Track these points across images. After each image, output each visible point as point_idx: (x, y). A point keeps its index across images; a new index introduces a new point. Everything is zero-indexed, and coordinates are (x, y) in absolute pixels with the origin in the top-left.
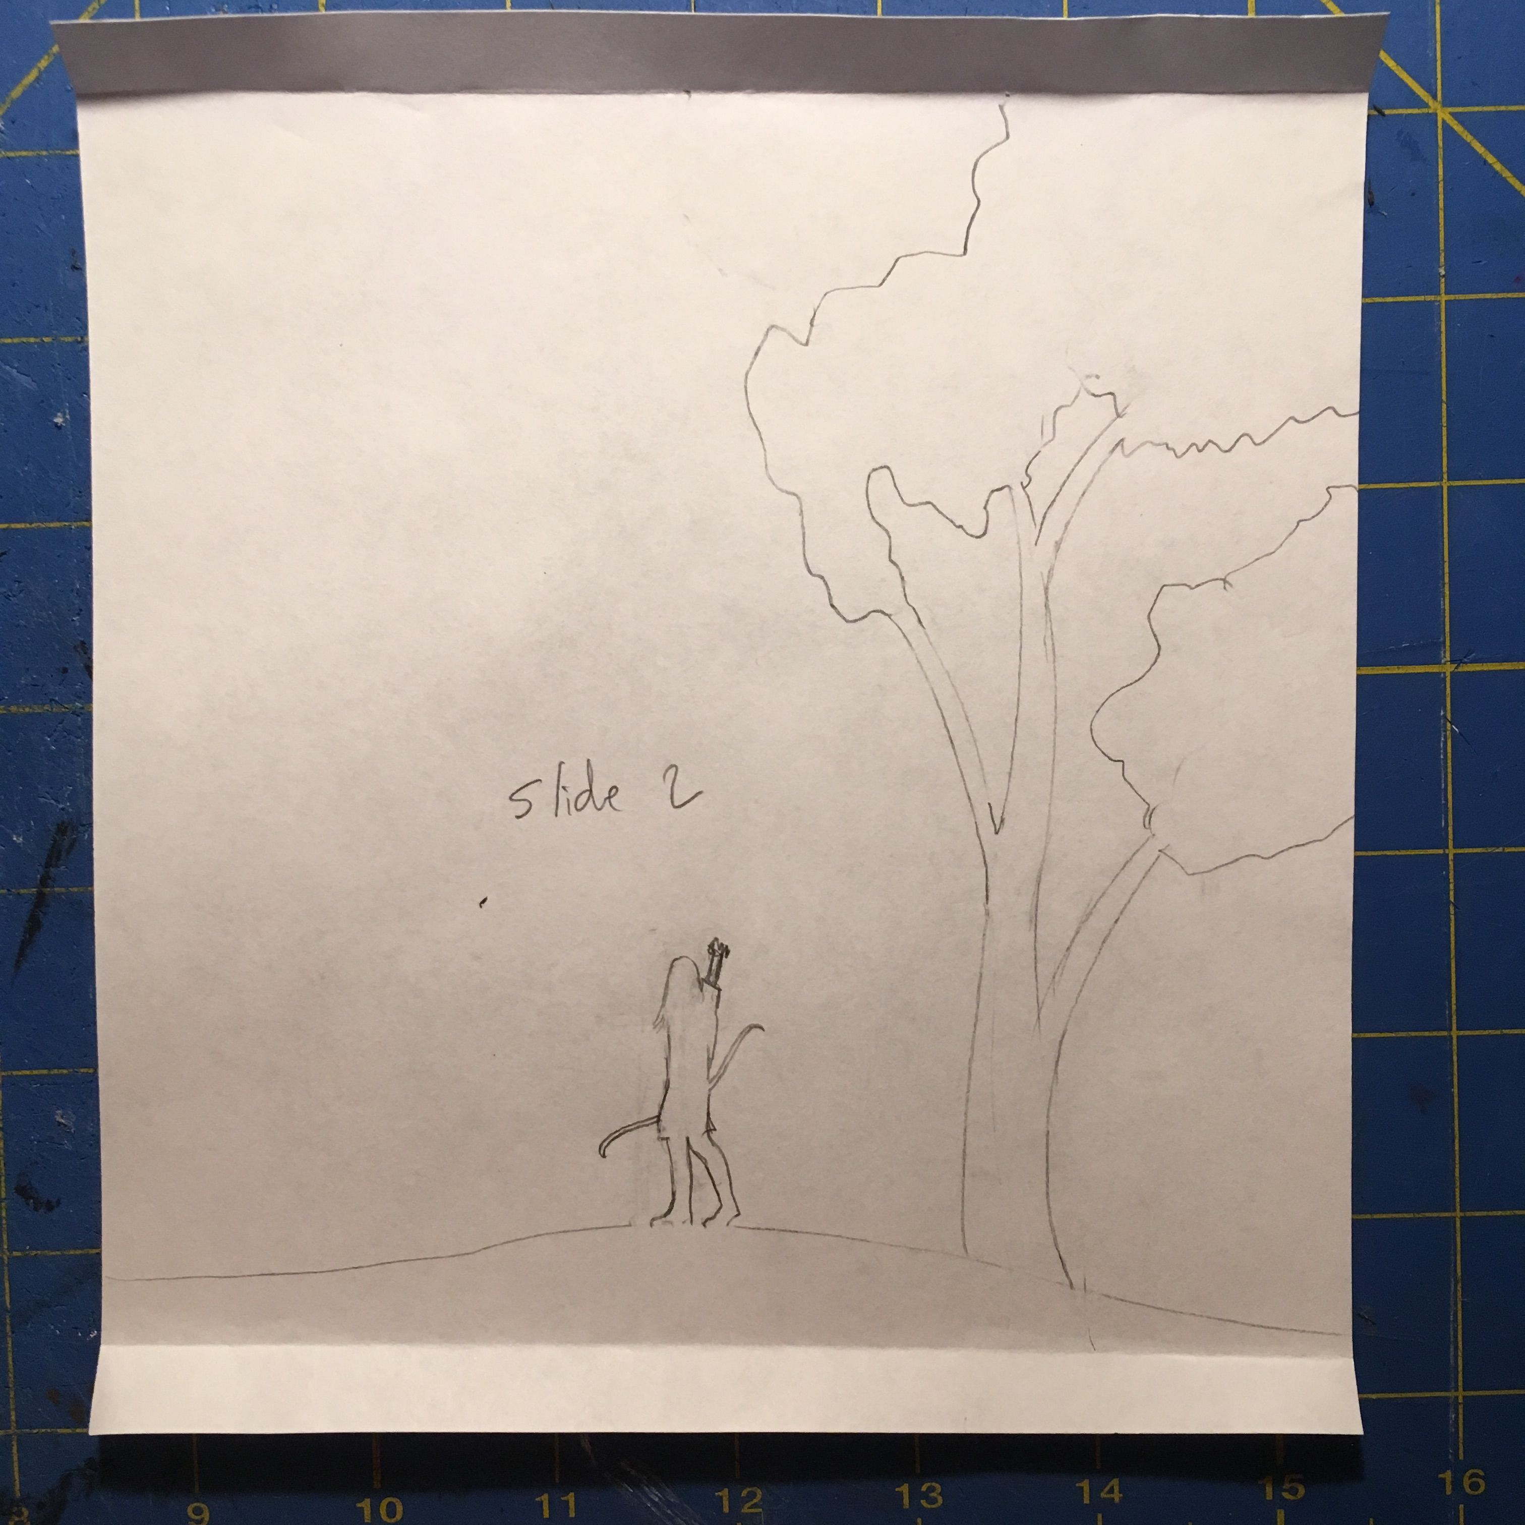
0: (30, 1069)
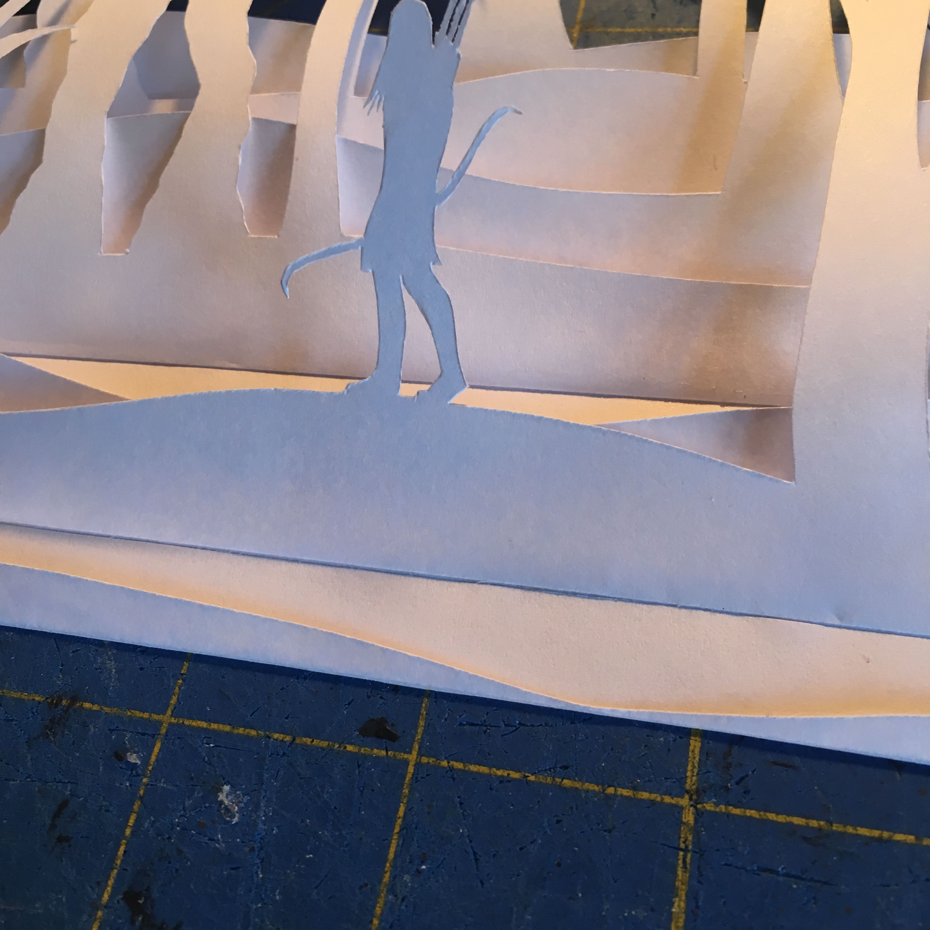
0: (209, 721)
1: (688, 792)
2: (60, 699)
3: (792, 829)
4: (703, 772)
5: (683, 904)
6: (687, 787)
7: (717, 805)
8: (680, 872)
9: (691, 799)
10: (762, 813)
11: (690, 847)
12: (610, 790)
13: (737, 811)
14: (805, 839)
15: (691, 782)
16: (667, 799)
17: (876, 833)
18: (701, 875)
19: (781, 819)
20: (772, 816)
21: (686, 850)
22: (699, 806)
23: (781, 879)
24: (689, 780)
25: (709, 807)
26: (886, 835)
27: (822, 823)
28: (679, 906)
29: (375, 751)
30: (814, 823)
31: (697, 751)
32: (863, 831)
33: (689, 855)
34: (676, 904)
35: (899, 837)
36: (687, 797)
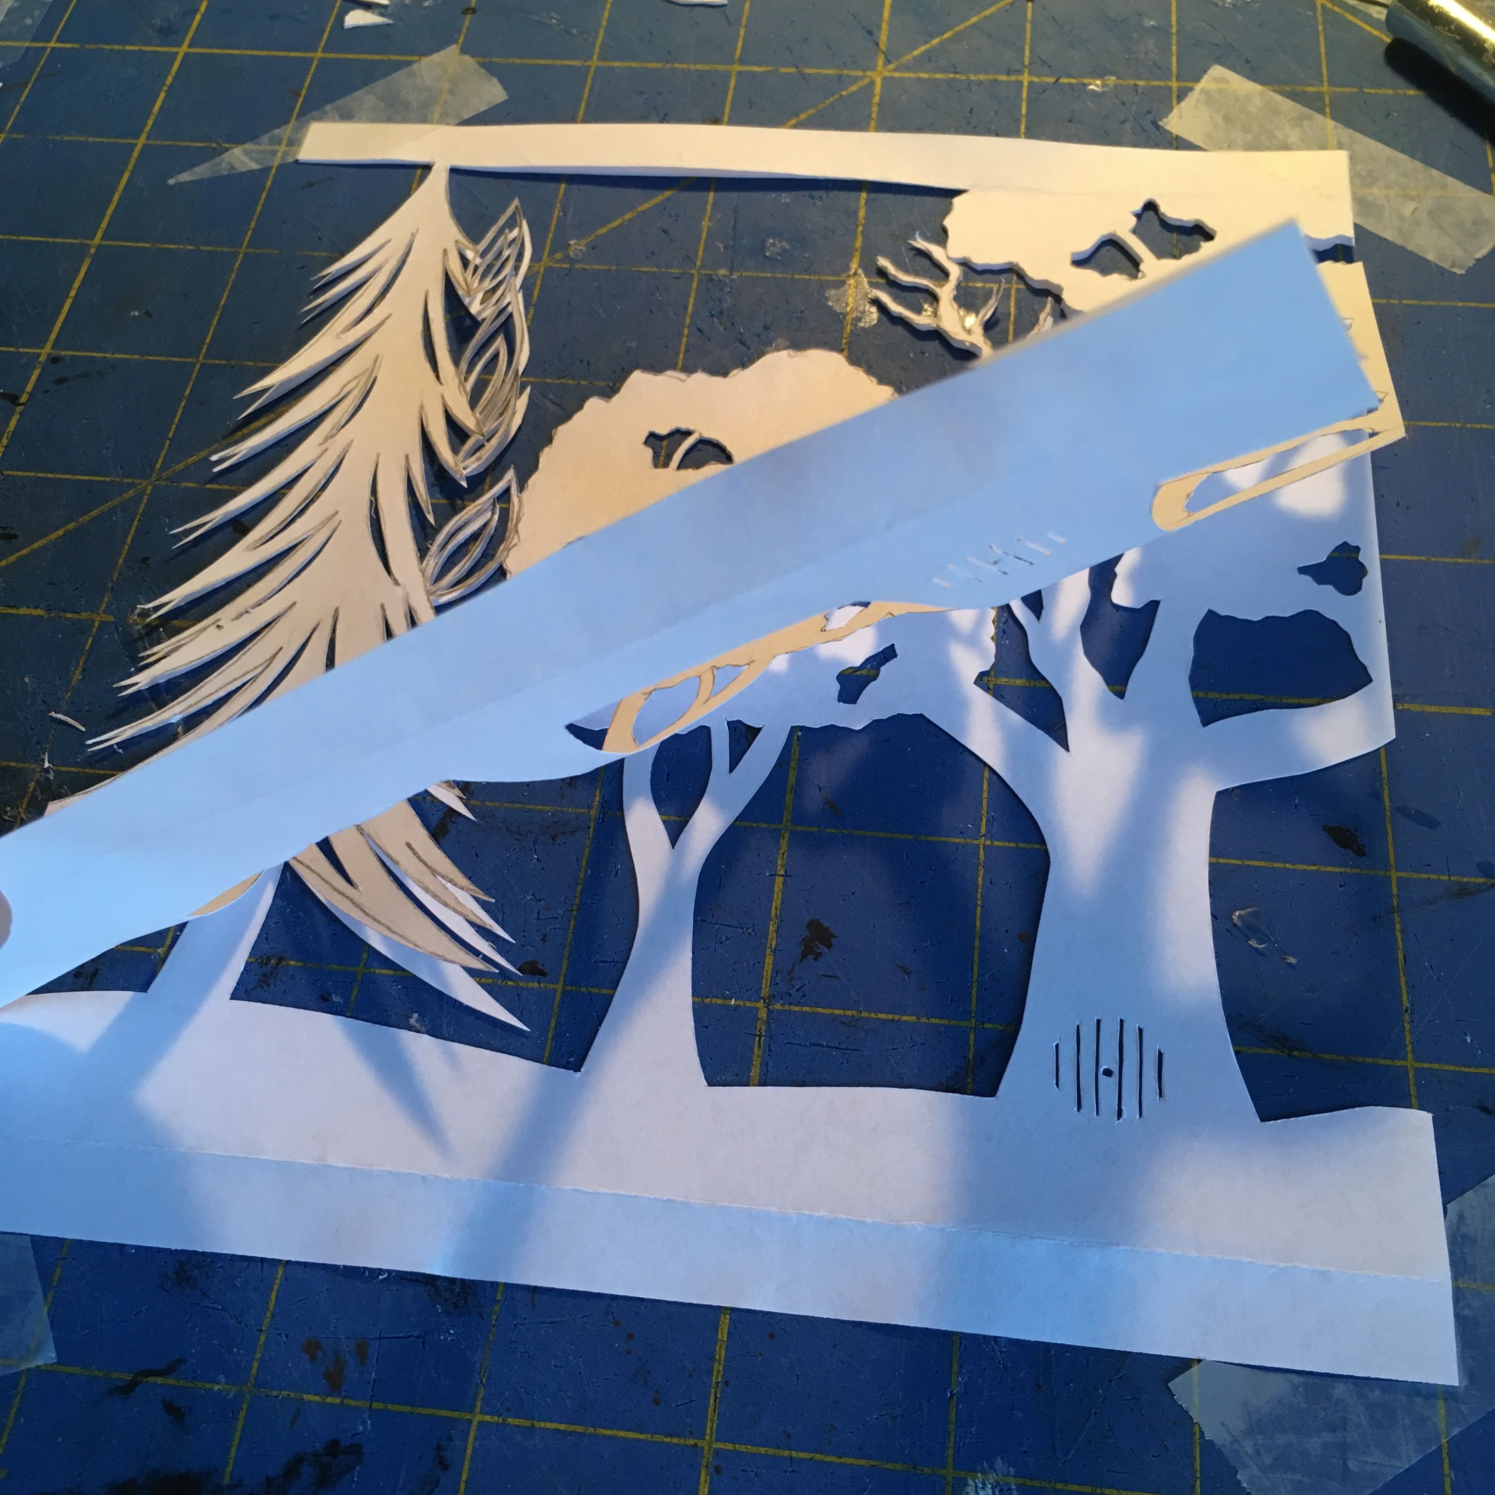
1: (762, 998)
2: (269, 959)
3: (835, 1018)
4: (774, 983)
5: (758, 1070)
6: (762, 995)
7: (783, 1005)
8: (756, 1050)
9: (765, 1003)
10: (814, 1008)
11: (763, 1034)
12: (708, 1001)
13: (797, 1009)
14: (842, 1023)
15: (765, 991)
16: (748, 1004)
17: (890, 1017)
18: (770, 1050)
19: (827, 1011)
20: (820, 1010)
21: (760, 1036)
22: (770, 1007)
23: (825, 1049)
24: (763, 991)
25: (778, 1006)
26: (897, 1017)
27: (854, 1012)
28: (755, 1071)
29: (530, 984)
30: (849, 1013)
31: (770, 971)
32: (882, 1016)
33: (762, 1040)
34: (753, 1071)
35: (905, 1018)
36: (762, 1001)
